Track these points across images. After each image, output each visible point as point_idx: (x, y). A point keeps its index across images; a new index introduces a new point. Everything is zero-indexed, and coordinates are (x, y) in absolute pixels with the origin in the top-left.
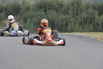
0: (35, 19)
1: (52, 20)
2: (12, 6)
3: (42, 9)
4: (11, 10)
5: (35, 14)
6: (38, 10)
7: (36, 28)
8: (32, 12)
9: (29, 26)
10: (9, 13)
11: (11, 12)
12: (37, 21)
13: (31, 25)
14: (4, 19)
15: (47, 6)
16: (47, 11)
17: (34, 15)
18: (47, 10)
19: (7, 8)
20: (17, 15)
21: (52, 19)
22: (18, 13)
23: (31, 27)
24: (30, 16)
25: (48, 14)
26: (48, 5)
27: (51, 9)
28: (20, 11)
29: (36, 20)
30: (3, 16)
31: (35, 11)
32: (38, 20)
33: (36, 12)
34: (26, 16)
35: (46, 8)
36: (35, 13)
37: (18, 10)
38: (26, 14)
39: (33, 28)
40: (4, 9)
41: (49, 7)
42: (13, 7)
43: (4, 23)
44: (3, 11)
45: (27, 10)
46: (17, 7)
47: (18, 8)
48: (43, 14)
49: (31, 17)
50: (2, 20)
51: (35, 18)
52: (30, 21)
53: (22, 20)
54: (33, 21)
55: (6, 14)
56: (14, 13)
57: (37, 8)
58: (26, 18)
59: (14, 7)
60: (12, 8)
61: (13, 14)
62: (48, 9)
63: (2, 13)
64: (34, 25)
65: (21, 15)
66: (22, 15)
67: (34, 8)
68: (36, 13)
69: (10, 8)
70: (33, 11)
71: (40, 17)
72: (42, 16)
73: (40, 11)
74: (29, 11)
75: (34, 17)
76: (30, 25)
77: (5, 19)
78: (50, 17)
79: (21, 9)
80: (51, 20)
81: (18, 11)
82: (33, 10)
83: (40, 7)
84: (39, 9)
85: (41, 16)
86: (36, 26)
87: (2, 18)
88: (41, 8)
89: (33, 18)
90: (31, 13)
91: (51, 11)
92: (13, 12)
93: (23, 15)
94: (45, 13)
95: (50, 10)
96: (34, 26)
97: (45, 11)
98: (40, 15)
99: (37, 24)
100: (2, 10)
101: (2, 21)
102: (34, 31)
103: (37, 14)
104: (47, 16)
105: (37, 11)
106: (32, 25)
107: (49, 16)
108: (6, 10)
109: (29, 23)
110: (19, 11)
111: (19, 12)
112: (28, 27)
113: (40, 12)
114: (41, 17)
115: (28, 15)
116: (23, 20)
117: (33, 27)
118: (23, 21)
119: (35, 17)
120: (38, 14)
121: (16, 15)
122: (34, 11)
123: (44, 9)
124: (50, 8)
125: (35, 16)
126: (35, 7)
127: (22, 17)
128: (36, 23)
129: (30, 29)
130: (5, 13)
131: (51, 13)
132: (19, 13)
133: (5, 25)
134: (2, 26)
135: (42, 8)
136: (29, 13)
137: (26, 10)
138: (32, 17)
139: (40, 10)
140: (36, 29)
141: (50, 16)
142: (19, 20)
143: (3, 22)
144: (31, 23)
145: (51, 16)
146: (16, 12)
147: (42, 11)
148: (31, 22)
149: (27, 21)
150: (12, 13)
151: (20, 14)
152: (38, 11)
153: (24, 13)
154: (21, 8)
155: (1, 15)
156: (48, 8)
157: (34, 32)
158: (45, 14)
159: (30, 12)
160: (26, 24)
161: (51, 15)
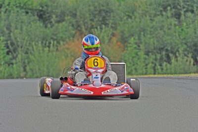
0: (150, 38)
1: (196, 40)
2: (89, 6)
3: (167, 10)
4: (88, 15)
5: (151, 25)
6: (159, 13)
7: (152, 63)
8: (143, 20)
9: (133, 57)
10: (81, 22)
11: (86, 21)
12: (155, 42)
13: (139, 53)
14: (67, 40)
15: (182, 4)
16: (183, 17)
17: (148, 26)
18: (182, 12)
19: (76, 10)
20: (101, 29)
21: (195, 37)
22: (104, 22)
23: (139, 59)
24: (137, 30)
25: (185, 24)
26: (184, 1)
27: (192, 12)
28: (110, 16)
29: (152, 40)
30: (66, 31)
31: (150, 16)
32: (158, 41)
33: (152, 20)
34: (126, 29)
35: (179, 7)
36: (149, 22)
37: (104, 14)
38: (127, 25)
39: (144, 62)
40: (68, 12)
41: (188, 5)
42: (92, 8)
43: (68, 49)
44: (66, 18)
45: (131, 14)
46: (102, 8)
47: (104, 8)
48: (171, 25)
49: (140, 34)
50: (63, 41)
51: (151, 34)
52: (136, 44)
53: (114, 40)
54: (146, 43)
55: (73, 26)
56: (93, 23)
57: (155, 9)
58: (127, 35)
59: (95, 7)
60: (89, 10)
61: (93, 26)
62: (185, 12)
63: (64, 23)
64: (147, 54)
65: (112, 27)
66: (115, 28)
67: (146, 9)
68: (152, 23)
69: (83, 8)
70: (146, 16)
71: (162, 32)
72: (169, 29)
73: (162, 15)
74: (133, 17)
75: (149, 32)
76: (137, 54)
77: (71, 38)
78: (191, 31)
79: (112, 11)
80: (191, 40)
81: (104, 17)
82: (145, 14)
83: (163, 5)
84: (161, 11)
85: (166, 30)
86: (154, 57)
87: (62, 37)
88: (165, 9)
89: (144, 35)
90: (140, 22)
91: (192, 17)
92: (92, 20)
93: (118, 28)
94: (176, 23)
95: (189, 14)
96: (147, 57)
97: (178, 16)
98: (163, 26)
99: (155, 51)
100: (65, 16)
101: (64, 45)
102: (146, 68)
103: (154, 23)
104: (182, 30)
105: (156, 15)
106: (142, 54)
107: (187, 28)
108: (74, 15)
109: (135, 48)
110: (107, 18)
111: (107, 20)
112: (131, 58)
113: (162, 19)
114: (164, 31)
115: (132, 27)
116: (117, 42)
117: (145, 59)
118: (119, 43)
119: (151, 31)
120: (158, 24)
121: (99, 27)
122: (148, 18)
123: (173, 10)
124: (190, 8)
125: (149, 29)
126: (150, 5)
127: (115, 32)
128: (153, 48)
129: (137, 64)
130: (70, 23)
131: (193, 22)
132: (107, 22)
133: (69, 55)
134: (63, 57)
135: (169, 8)
136: (134, 23)
137: (127, 14)
138: (142, 33)
139: (164, 13)
140: (153, 65)
141: (188, 30)
142: (107, 41)
143: (66, 46)
144: (140, 49)
145: (193, 30)
146: (101, 19)
147: (168, 17)
148: (139, 46)
149: (130, 43)
150: (89, 22)
151: (108, 24)
152: (158, 17)
153: (120, 23)
154: (114, 8)
155: (60, 27)
156: (184, 8)
157: (147, 71)
158: (175, 25)
159: (138, 20)
160: (125, 52)
161: (191, 26)
